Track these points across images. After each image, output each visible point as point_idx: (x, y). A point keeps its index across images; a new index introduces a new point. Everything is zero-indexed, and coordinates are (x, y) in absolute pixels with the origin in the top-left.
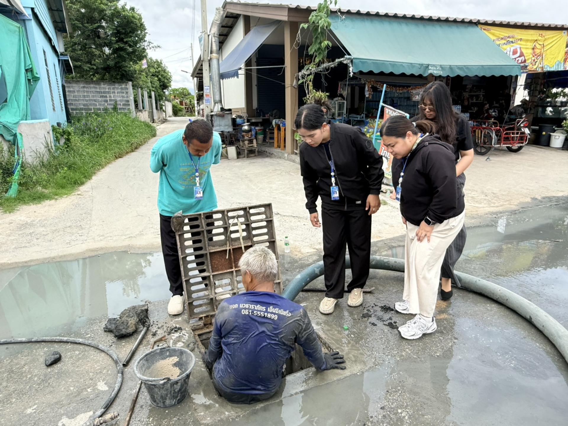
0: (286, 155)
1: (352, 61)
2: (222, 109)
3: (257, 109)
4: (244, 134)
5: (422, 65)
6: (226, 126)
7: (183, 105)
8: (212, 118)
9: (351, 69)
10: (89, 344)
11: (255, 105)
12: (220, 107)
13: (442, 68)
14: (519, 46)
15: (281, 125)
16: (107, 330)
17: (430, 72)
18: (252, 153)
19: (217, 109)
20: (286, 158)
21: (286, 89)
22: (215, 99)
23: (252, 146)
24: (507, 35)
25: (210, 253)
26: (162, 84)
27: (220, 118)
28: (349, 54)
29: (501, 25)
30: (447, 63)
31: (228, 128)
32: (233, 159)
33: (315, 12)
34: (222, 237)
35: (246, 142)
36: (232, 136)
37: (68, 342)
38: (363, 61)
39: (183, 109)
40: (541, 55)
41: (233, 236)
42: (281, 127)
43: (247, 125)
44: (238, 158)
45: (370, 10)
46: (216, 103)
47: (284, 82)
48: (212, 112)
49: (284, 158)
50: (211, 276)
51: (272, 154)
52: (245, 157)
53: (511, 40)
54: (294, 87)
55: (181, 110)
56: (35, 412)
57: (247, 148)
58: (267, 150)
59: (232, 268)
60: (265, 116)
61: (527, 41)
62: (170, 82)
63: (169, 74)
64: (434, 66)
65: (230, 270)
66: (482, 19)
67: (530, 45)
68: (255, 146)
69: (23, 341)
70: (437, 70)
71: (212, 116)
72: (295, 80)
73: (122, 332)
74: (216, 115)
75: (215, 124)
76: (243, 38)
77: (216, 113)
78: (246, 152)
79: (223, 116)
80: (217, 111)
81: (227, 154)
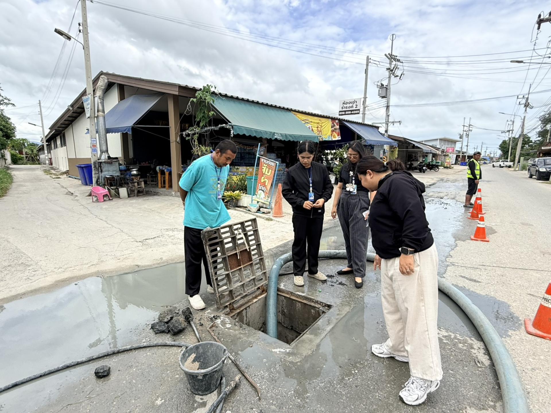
0: (173, 193)
1: (232, 127)
2: (109, 157)
3: (133, 158)
4: (133, 177)
5: (271, 132)
6: (114, 171)
7: (23, 154)
8: (100, 164)
9: (232, 132)
10: (155, 344)
11: (131, 155)
12: (107, 156)
13: (281, 135)
14: (311, 125)
15: (166, 170)
16: (159, 332)
17: (275, 137)
18: (140, 193)
19: (104, 157)
20: (174, 195)
21: (171, 144)
22: (102, 149)
23: (140, 187)
24: (305, 119)
25: (228, 256)
26: (4, 134)
27: (109, 165)
28: (230, 122)
29: (302, 113)
30: (284, 132)
31: (116, 173)
32: (124, 198)
33: (200, 92)
34: (231, 245)
35: (136, 184)
36: (122, 179)
37: (132, 349)
38: (240, 127)
39: (23, 158)
40: (321, 131)
41: (239, 242)
42: (166, 172)
43: (136, 170)
44: (129, 197)
45: (233, 95)
46: (103, 152)
47: (169, 138)
48: (99, 160)
49: (172, 195)
50: (230, 273)
51: (158, 193)
52: (134, 196)
53: (307, 121)
54: (178, 142)
55: (21, 159)
56: (165, 401)
57: (137, 189)
58: (151, 190)
59: (240, 266)
60: (141, 164)
61: (314, 123)
62: (14, 133)
63: (13, 125)
64: (277, 133)
65: (239, 267)
66: (294, 108)
67: (316, 125)
68: (144, 187)
69: (84, 361)
70: (279, 136)
71: (101, 163)
72: (178, 138)
73: (179, 329)
74: (105, 162)
75: (104, 170)
76: (119, 102)
77: (104, 161)
78: (136, 192)
79: (111, 163)
80: (105, 159)
81: (119, 194)
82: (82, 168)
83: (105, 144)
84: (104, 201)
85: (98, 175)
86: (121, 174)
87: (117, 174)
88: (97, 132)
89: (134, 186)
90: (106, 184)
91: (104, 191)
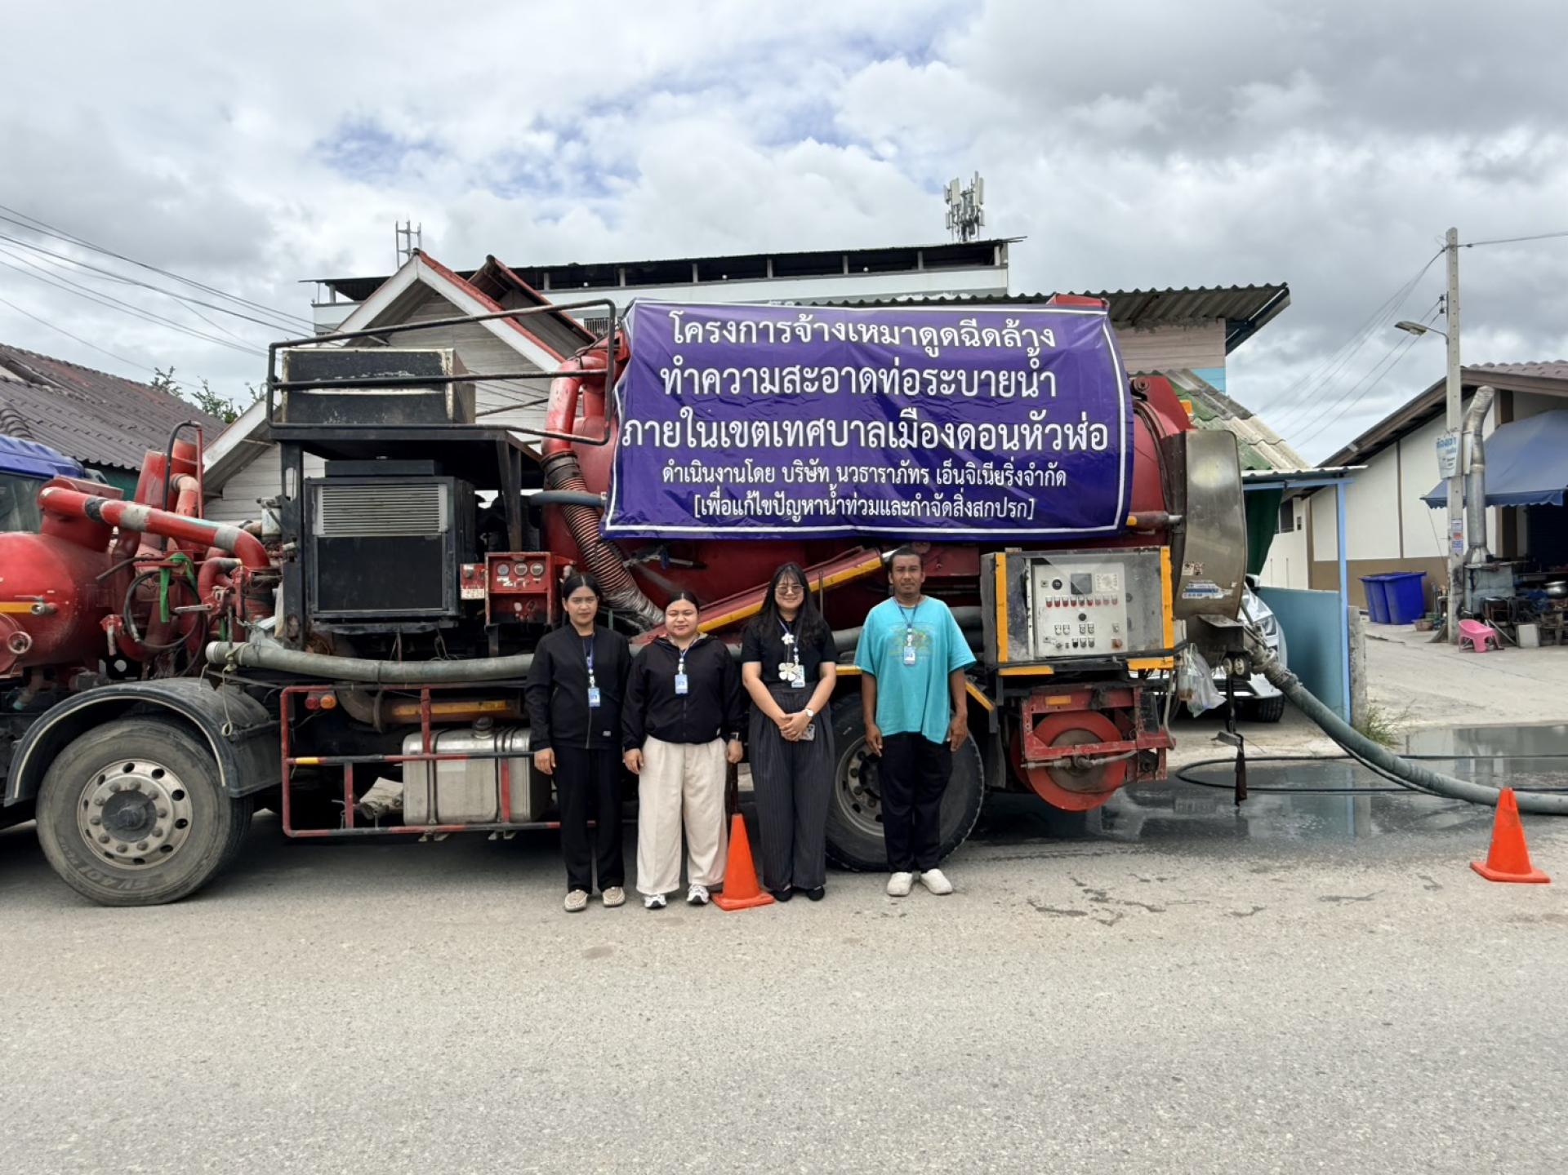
2: (1490, 558)
3: (1528, 557)
4: (1553, 601)
6: (1501, 587)
8: (1470, 574)
11: (1523, 547)
12: (1484, 555)
19: (1479, 558)
27: (1491, 575)
31: (1506, 592)
32: (1529, 647)
35: (1560, 617)
36: (1521, 605)
43: (1558, 585)
44: (1542, 644)
46: (1476, 547)
48: (1465, 564)
52: (1555, 643)
71: (1472, 571)
74: (1482, 569)
75: (1479, 586)
76: (1497, 427)
77: (1480, 566)
78: (1559, 634)
79: (1494, 571)
80: (1480, 562)
81: (1514, 638)
82: (1382, 583)
83: (1481, 530)
84: (1487, 651)
85: (1461, 596)
86: (1517, 595)
87: (1508, 594)
88: (1465, 503)
89: (1554, 621)
90: (1487, 615)
91: (1483, 630)
